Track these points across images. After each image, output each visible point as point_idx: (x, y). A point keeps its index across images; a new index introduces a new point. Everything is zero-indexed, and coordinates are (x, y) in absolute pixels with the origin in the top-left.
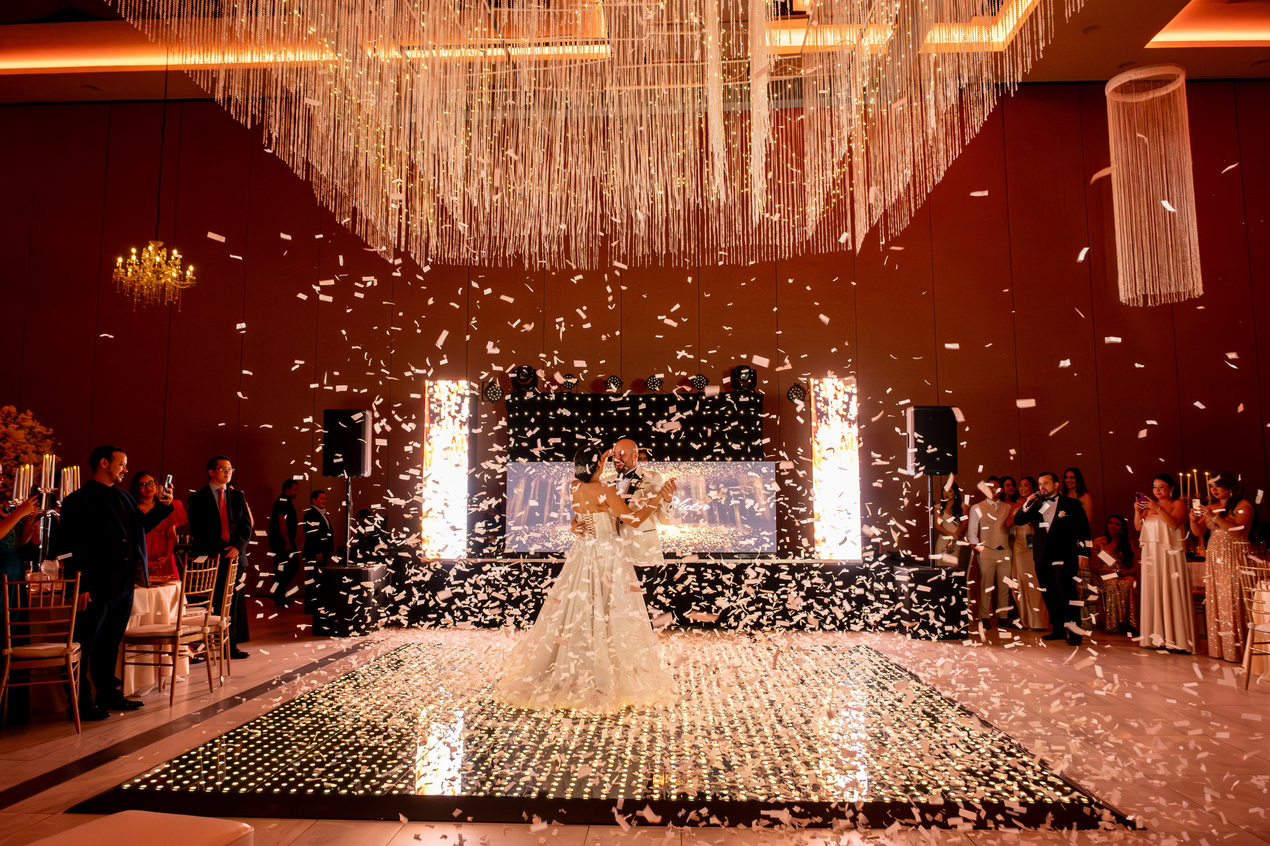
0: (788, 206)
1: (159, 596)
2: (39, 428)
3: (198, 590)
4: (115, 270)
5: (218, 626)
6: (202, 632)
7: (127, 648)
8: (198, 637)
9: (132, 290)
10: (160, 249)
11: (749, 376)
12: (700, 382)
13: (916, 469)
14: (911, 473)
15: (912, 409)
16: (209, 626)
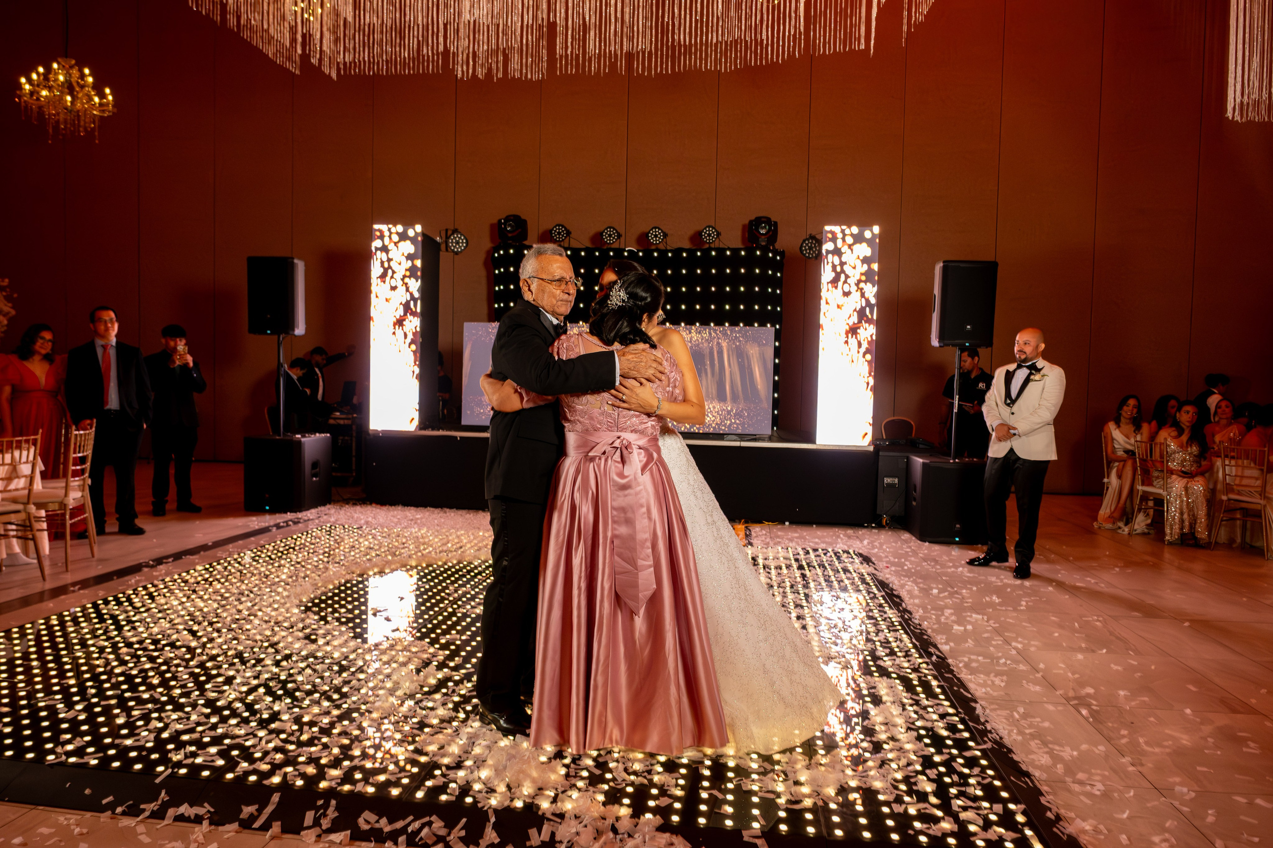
4: (18, 92)
6: (24, 510)
10: (71, 67)
11: (770, 228)
12: (709, 235)
13: (941, 338)
14: (935, 343)
15: (941, 264)
16: (35, 504)
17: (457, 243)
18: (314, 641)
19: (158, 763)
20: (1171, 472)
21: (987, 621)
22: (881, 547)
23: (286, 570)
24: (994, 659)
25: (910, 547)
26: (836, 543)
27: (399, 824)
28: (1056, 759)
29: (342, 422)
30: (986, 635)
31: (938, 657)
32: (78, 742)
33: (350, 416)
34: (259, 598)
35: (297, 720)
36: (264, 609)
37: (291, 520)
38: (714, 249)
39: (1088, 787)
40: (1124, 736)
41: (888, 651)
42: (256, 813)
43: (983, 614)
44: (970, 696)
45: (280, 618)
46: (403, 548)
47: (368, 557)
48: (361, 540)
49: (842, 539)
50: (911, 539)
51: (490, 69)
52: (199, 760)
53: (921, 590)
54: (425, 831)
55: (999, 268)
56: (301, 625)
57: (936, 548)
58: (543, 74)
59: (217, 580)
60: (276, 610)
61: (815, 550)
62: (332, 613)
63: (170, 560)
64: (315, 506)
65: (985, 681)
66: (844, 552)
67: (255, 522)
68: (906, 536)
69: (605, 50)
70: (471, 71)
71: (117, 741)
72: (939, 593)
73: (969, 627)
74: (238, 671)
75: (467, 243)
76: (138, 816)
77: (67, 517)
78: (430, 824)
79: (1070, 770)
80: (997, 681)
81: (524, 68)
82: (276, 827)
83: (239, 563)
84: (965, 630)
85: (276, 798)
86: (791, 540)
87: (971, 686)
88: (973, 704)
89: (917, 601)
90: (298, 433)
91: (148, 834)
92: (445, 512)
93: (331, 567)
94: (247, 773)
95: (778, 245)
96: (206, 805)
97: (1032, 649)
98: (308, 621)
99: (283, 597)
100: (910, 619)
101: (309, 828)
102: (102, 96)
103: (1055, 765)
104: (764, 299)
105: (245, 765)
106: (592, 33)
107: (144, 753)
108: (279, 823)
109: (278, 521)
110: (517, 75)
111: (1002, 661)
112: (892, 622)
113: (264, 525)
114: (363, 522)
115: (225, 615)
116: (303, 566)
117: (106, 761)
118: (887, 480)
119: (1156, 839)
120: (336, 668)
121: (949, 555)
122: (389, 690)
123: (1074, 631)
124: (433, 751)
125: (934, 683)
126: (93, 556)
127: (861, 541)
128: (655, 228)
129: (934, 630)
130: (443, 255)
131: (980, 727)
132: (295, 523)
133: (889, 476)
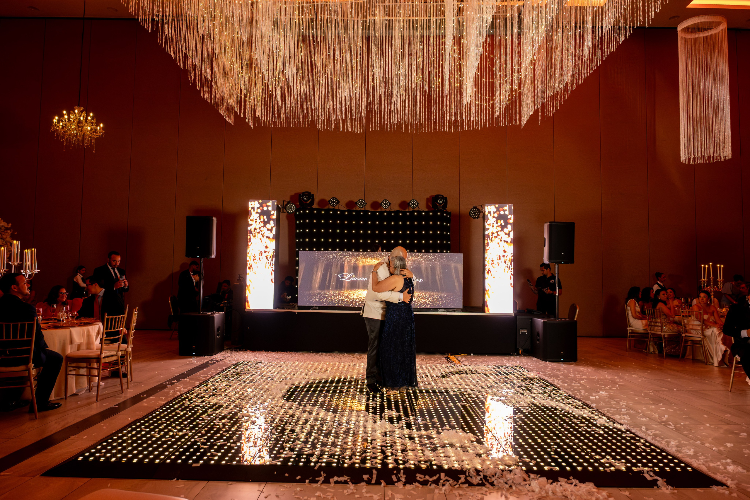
0: (486, 95)
1: (88, 331)
2: (3, 223)
3: (114, 329)
4: (53, 124)
5: (126, 350)
6: (116, 355)
7: (69, 365)
8: (114, 358)
9: (63, 138)
10: (82, 112)
11: (443, 201)
12: (413, 204)
13: (549, 259)
15: (548, 224)
17: (291, 208)
22: (527, 364)
25: (541, 364)
38: (416, 212)
50: (538, 360)
51: (335, 126)
55: (576, 225)
57: (554, 364)
58: (363, 130)
64: (219, 352)
68: (535, 359)
70: (325, 127)
75: (296, 208)
81: (353, 127)
84: (596, 398)
90: (210, 312)
94: (353, 464)
95: (448, 210)
97: (631, 405)
104: (442, 237)
110: (350, 130)
117: (284, 463)
118: (521, 331)
128: (385, 200)
132: (216, 361)
133: (522, 329)
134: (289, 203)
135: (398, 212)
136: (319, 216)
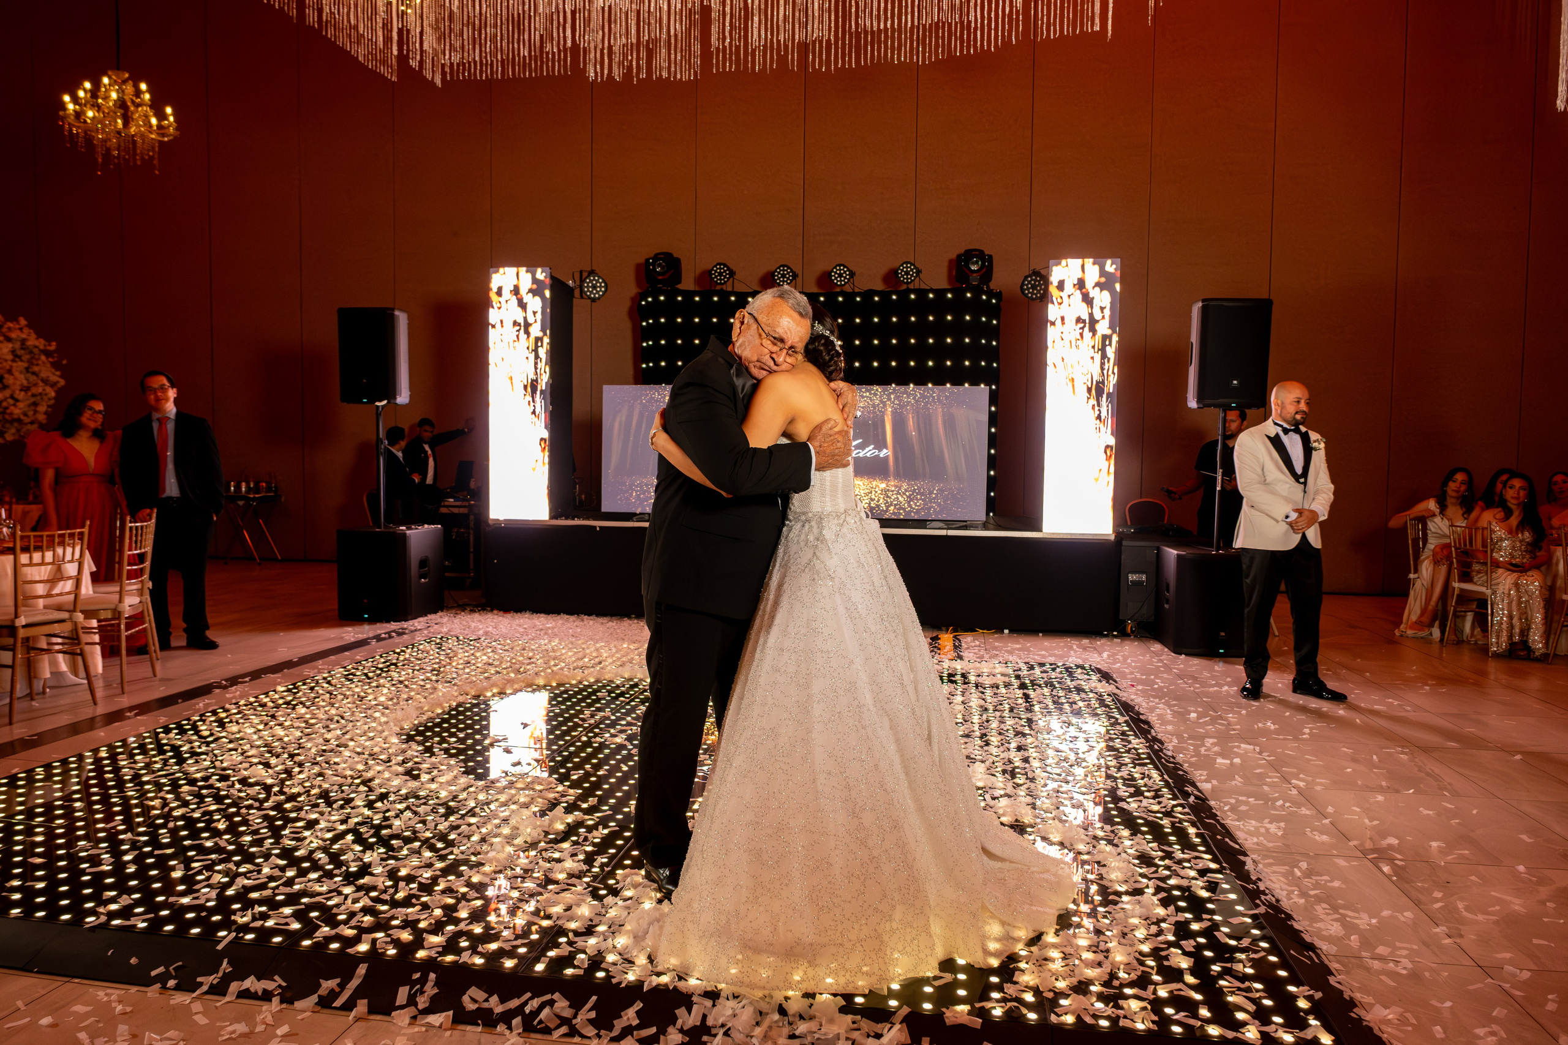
2: (33, 341)
4: (61, 113)
6: (70, 620)
8: (61, 627)
9: (89, 139)
10: (124, 82)
11: (983, 263)
12: (907, 273)
13: (1200, 398)
14: (1193, 404)
15: (1200, 304)
16: (82, 612)
17: (594, 287)
18: (416, 777)
19: (220, 926)
20: (1497, 564)
21: (1260, 753)
22: (1124, 661)
23: (385, 691)
24: (1267, 799)
25: (1161, 661)
26: (1069, 657)
27: (514, 1003)
28: (1350, 928)
29: (456, 511)
30: (1258, 771)
31: (1197, 797)
32: (125, 900)
33: (466, 504)
34: (351, 724)
35: (392, 874)
36: (357, 738)
37: (394, 631)
38: (914, 291)
39: (1391, 965)
40: (1437, 900)
41: (1132, 790)
42: (337, 990)
43: (1255, 745)
44: (1237, 847)
45: (376, 749)
46: (529, 664)
47: (486, 675)
48: (478, 654)
49: (1075, 651)
50: (1162, 650)
52: (270, 923)
53: (1175, 714)
54: (545, 1013)
55: (1274, 307)
56: (400, 758)
58: (696, 73)
59: (301, 703)
60: (372, 739)
61: (1042, 665)
62: (440, 743)
63: (247, 679)
64: (424, 614)
65: (1257, 828)
66: (1078, 666)
67: (350, 634)
68: (1157, 647)
69: (772, 40)
70: (606, 72)
71: (172, 899)
72: (1199, 718)
73: (1237, 760)
74: (322, 814)
75: (606, 287)
76: (194, 991)
77: (123, 627)
78: (551, 1003)
79: (1367, 943)
80: (1272, 828)
81: (673, 65)
82: (362, 1006)
83: (329, 683)
84: (1232, 764)
85: (362, 969)
86: (1011, 653)
87: (1240, 835)
88: (1241, 858)
89: (1170, 728)
90: (402, 524)
91: (204, 1013)
92: (583, 620)
93: (440, 687)
94: (329, 939)
95: (993, 285)
96: (276, 977)
97: (1318, 788)
98: (410, 753)
99: (380, 724)
100: (1161, 750)
101: (402, 1007)
102: (161, 116)
103: (1347, 937)
104: (975, 352)
105: (326, 930)
106: (756, 19)
107: (204, 914)
108: (366, 1001)
109: (379, 632)
110: (665, 74)
111: (1280, 802)
112: (1138, 754)
113: (361, 636)
114: (481, 632)
115: (309, 745)
116: (406, 686)
117: (156, 924)
118: (1132, 577)
119: (1481, 1032)
120: (442, 810)
121: (1213, 670)
122: (506, 837)
123: (1374, 766)
124: (557, 913)
125: (1192, 831)
126: (155, 676)
127: (1100, 654)
128: (840, 265)
129: (1191, 764)
130: (576, 302)
131: (1251, 886)
132: (400, 634)
133: (1134, 572)
134: (592, 272)
135: (872, 293)
136: (688, 309)
